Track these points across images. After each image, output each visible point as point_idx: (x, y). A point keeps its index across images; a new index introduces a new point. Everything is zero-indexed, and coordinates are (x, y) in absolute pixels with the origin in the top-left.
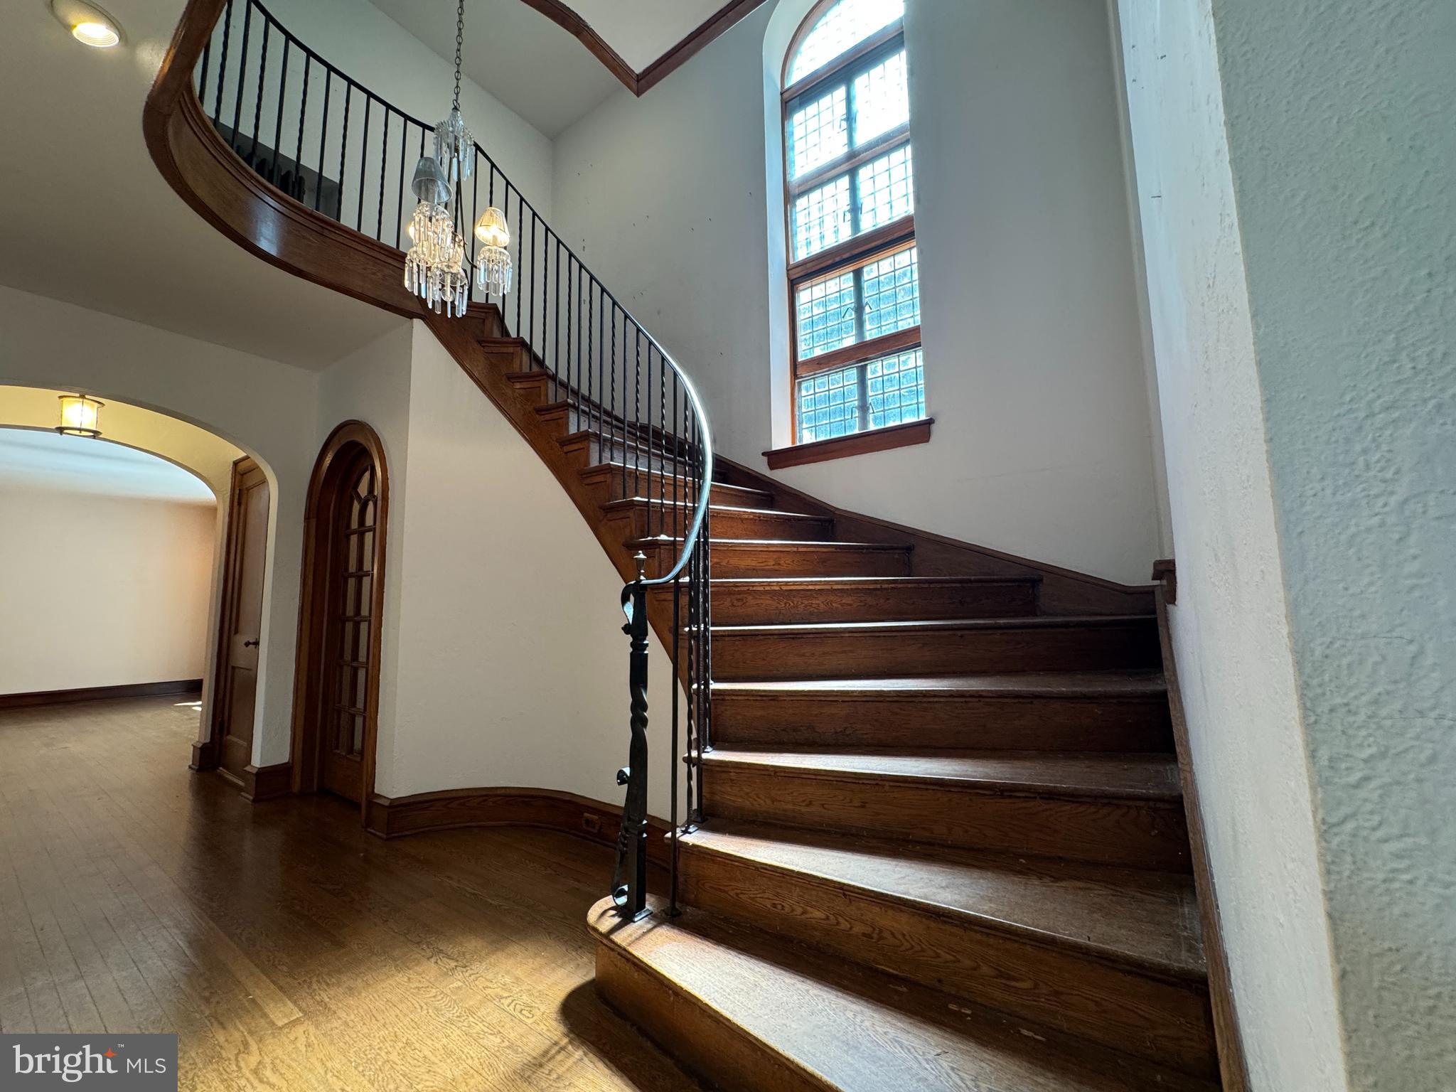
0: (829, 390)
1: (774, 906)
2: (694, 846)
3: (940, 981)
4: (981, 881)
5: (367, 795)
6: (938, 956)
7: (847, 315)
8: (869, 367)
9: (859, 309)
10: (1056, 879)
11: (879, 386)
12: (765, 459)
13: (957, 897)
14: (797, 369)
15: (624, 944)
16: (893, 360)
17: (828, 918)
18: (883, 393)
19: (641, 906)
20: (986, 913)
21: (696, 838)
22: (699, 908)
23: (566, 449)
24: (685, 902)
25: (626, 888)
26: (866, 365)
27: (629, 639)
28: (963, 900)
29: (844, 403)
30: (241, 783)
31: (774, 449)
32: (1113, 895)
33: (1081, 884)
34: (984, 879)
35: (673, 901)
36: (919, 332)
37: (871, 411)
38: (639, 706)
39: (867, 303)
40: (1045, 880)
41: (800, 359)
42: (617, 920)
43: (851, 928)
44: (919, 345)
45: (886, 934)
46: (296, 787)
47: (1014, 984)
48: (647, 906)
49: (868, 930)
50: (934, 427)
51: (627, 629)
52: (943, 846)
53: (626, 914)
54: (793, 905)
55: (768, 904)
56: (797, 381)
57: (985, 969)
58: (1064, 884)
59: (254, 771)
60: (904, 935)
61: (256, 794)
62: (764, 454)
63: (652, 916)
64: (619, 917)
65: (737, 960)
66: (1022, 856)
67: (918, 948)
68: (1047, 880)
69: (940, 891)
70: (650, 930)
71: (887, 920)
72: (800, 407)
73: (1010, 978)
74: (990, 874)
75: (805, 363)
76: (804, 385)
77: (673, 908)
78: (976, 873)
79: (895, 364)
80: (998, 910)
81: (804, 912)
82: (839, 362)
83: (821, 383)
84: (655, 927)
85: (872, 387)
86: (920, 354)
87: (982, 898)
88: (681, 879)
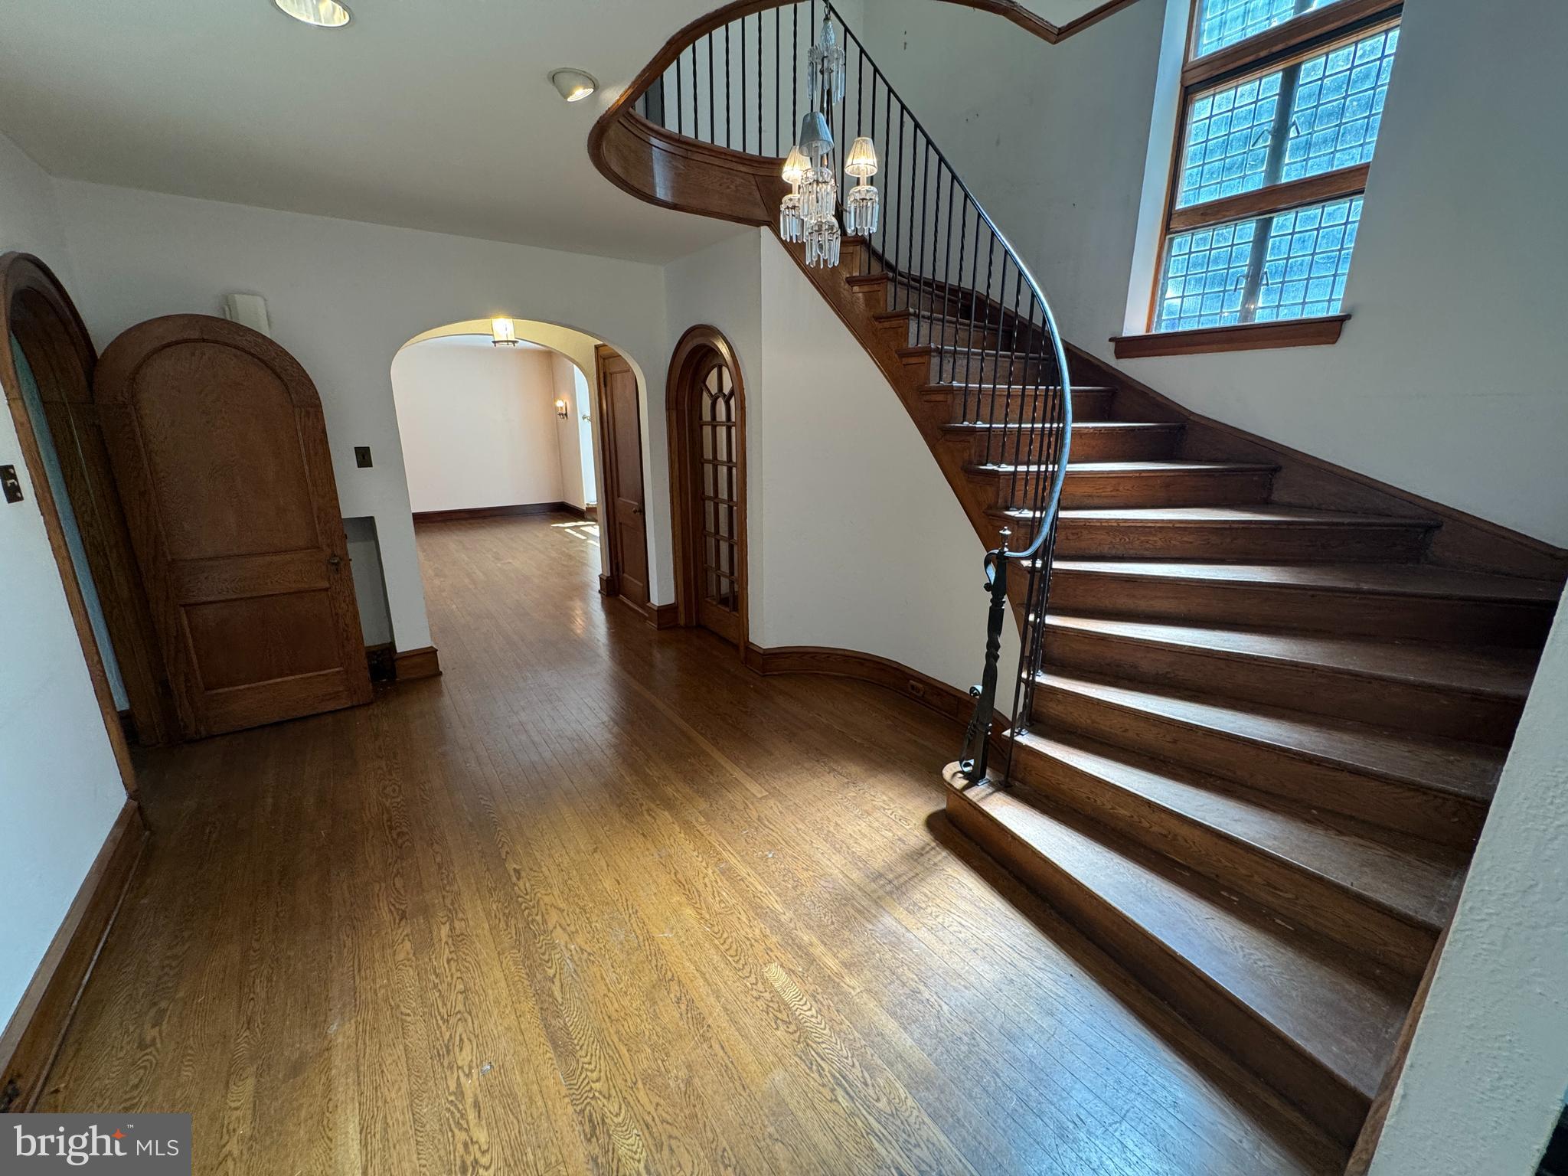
0: (1211, 249)
1: (1089, 798)
2: (1027, 746)
3: (1217, 876)
4: (1271, 822)
5: (745, 643)
6: (1220, 861)
7: (1261, 140)
8: (1275, 220)
9: (1280, 132)
10: (1340, 833)
11: (1285, 248)
12: (1112, 345)
13: (1245, 830)
14: (1173, 221)
15: (974, 800)
16: (1315, 211)
17: (1132, 817)
18: (1288, 259)
19: (983, 776)
20: (1269, 847)
21: (1026, 739)
22: (1025, 784)
23: (905, 361)
24: (1016, 779)
25: (972, 762)
26: (1271, 219)
27: (989, 595)
28: (1252, 834)
29: (1229, 268)
30: (647, 615)
31: (1124, 335)
32: (1389, 857)
33: (1362, 842)
34: (1274, 820)
35: (1007, 776)
36: (1366, 174)
37: (1264, 282)
38: (993, 647)
39: (1294, 123)
40: (1329, 832)
41: (1180, 206)
42: (965, 782)
43: (1151, 827)
44: (1362, 192)
45: (1179, 838)
46: (682, 621)
47: (1278, 893)
48: (987, 777)
49: (1164, 832)
50: (1349, 327)
51: (988, 587)
52: (1242, 785)
53: (973, 779)
54: (1105, 801)
55: (1084, 796)
56: (1168, 237)
57: (1256, 878)
58: (1346, 839)
59: (656, 608)
60: (1194, 843)
61: (659, 625)
62: (1111, 340)
63: (991, 784)
64: (967, 779)
65: (1058, 827)
66: (1315, 808)
67: (1203, 852)
68: (1332, 833)
69: (1234, 823)
70: (991, 794)
71: (1184, 831)
72: (1166, 271)
73: (1276, 888)
74: (1280, 818)
75: (1185, 212)
76: (1176, 242)
77: (1007, 782)
78: (1268, 814)
79: (1315, 217)
80: (1280, 848)
81: (1113, 808)
82: (1232, 212)
83: (1201, 239)
84: (994, 792)
85: (1273, 249)
86: (1358, 203)
87: (1269, 835)
88: (1012, 763)
